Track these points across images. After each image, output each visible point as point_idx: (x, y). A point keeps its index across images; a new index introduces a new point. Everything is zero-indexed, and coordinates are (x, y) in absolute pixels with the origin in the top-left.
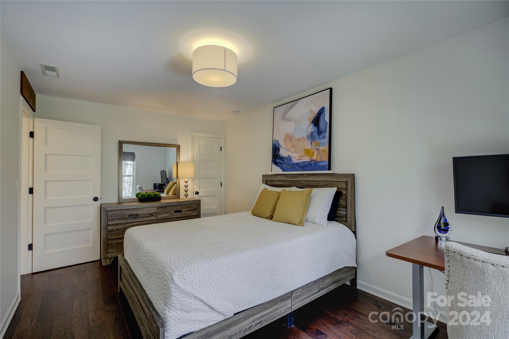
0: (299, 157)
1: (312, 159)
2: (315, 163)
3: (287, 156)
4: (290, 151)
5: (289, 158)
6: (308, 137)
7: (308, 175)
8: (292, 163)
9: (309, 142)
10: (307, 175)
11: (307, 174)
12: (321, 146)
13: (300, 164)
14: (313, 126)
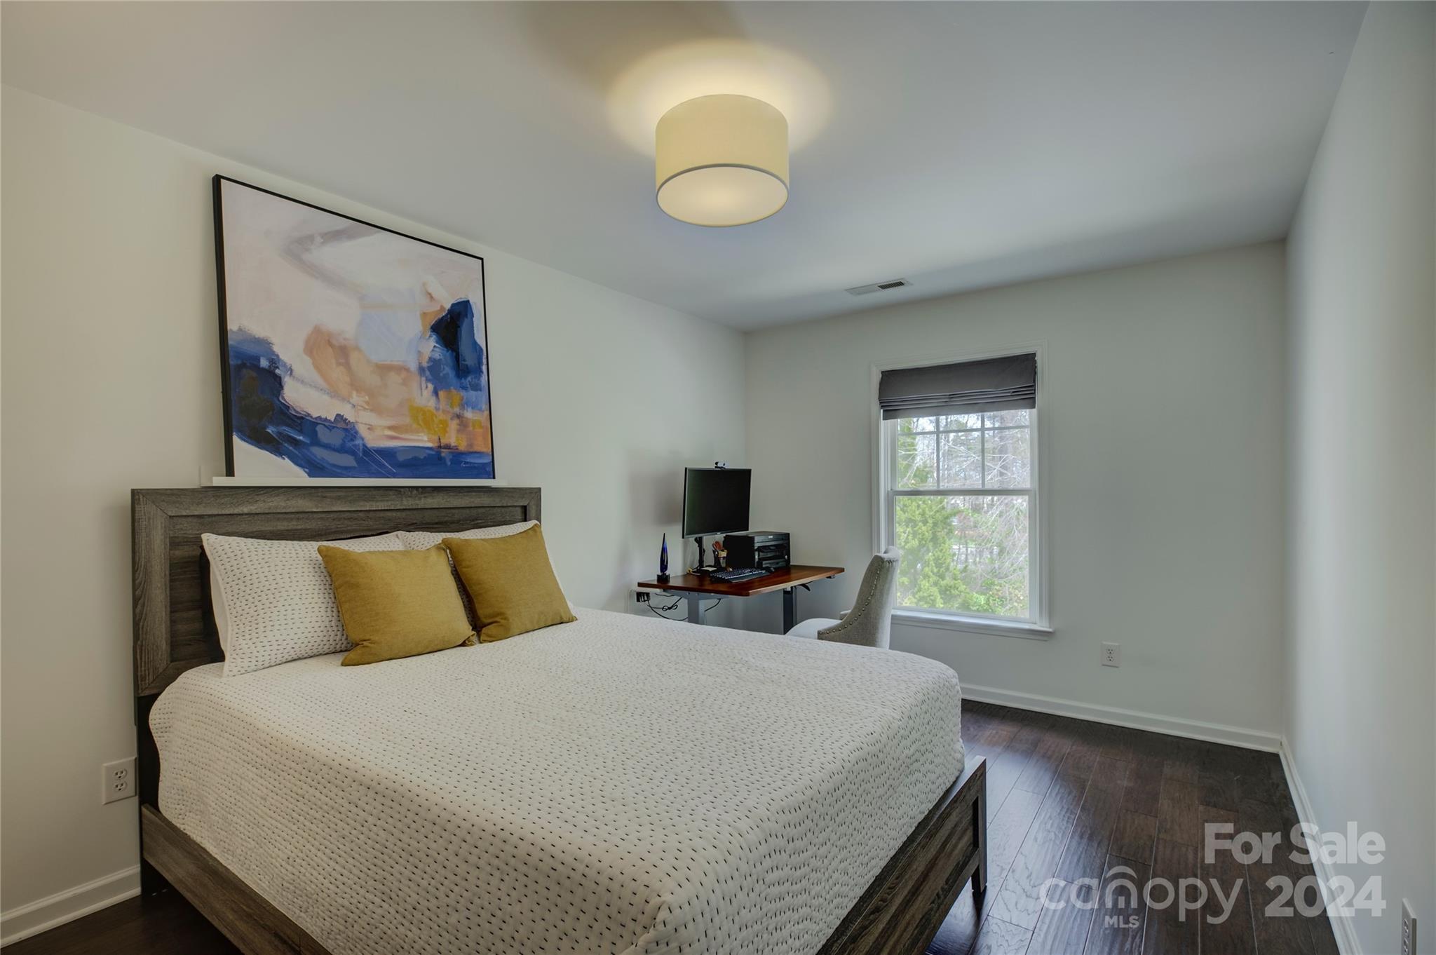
0: (390, 428)
1: (444, 442)
2: (453, 456)
3: (332, 418)
4: (345, 399)
5: (345, 428)
6: (421, 370)
7: (417, 490)
8: (361, 448)
9: (427, 387)
10: (415, 492)
11: (417, 488)
12: (470, 409)
13: (395, 453)
14: (437, 343)
